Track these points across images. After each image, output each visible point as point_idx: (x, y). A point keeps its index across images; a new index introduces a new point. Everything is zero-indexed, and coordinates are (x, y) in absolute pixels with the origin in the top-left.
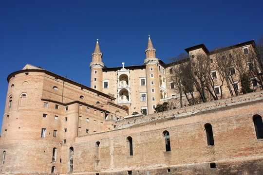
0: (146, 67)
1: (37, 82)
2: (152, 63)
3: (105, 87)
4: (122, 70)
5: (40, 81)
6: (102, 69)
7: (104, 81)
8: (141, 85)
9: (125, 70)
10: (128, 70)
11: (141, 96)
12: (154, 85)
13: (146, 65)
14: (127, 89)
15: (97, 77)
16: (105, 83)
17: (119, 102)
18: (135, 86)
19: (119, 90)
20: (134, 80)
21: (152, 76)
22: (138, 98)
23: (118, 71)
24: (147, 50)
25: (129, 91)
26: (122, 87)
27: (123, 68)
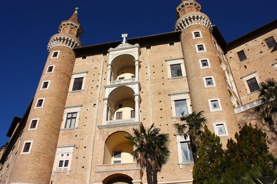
2: (195, 23)
3: (74, 89)
4: (119, 47)
6: (74, 50)
7: (74, 77)
8: (169, 76)
9: (128, 45)
10: (137, 45)
11: (173, 103)
12: (210, 66)
13: (180, 33)
14: (130, 86)
15: (55, 63)
16: (77, 81)
17: (104, 123)
18: (154, 81)
19: (108, 92)
20: (151, 68)
21: (201, 48)
22: (163, 108)
23: (111, 49)
24: (180, 7)
25: (136, 91)
26: (118, 82)
27: (124, 42)
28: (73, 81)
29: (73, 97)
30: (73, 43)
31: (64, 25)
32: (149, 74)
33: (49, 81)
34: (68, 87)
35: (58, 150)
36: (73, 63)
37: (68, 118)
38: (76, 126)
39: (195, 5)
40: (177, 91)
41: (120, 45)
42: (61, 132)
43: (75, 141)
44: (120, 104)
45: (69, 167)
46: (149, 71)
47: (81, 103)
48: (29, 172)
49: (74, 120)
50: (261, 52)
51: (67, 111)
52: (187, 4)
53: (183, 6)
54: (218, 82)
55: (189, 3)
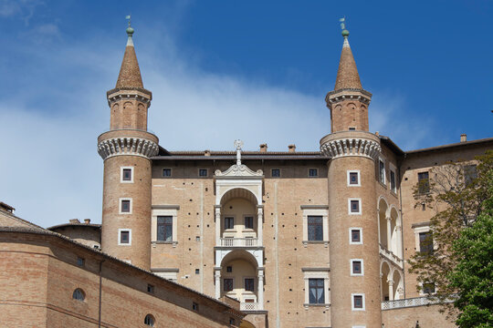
1: (25, 277)
4: (232, 170)
5: (36, 275)
7: (156, 213)
8: (305, 238)
9: (246, 171)
10: (260, 173)
11: (307, 283)
12: (361, 242)
13: (330, 160)
14: (251, 252)
15: (131, 194)
16: (162, 221)
18: (283, 242)
19: (220, 255)
20: (279, 217)
21: (355, 205)
22: (293, 289)
23: (218, 173)
24: (335, 96)
25: (260, 262)
27: (239, 163)
28: (154, 221)
29: (161, 253)
32: (276, 227)
33: (130, 231)
39: (361, 99)
40: (314, 264)
41: (233, 167)
44: (230, 264)
46: (276, 221)
47: (176, 266)
52: (349, 97)
53: (340, 98)
54: (367, 268)
55: (352, 94)
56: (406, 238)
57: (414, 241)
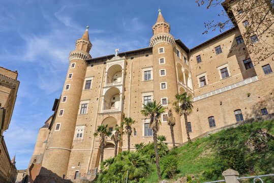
0: (153, 50)
2: (161, 41)
3: (86, 88)
4: (113, 59)
6: (85, 61)
7: (86, 79)
8: (143, 80)
9: (119, 58)
10: (124, 57)
11: (143, 98)
12: (165, 75)
13: (152, 47)
14: (117, 87)
15: (73, 71)
16: (87, 82)
17: (102, 111)
18: (133, 83)
19: (105, 91)
20: (132, 74)
21: (162, 61)
22: (137, 102)
23: (108, 60)
24: (154, 27)
25: (121, 91)
26: (110, 85)
27: (116, 56)
28: (85, 82)
29: (85, 94)
30: (85, 56)
31: (79, 42)
32: (131, 77)
33: (70, 85)
34: (82, 87)
35: (77, 127)
36: (85, 70)
37: (82, 108)
38: (87, 113)
39: (165, 25)
40: (146, 90)
41: (114, 57)
42: (78, 116)
43: (85, 122)
44: (114, 97)
45: (82, 138)
47: (90, 98)
48: (60, 141)
49: (85, 109)
50: (211, 57)
51: (81, 103)
52: (159, 25)
53: (156, 26)
54: (169, 86)
55: (160, 23)
56: (194, 81)
57: (197, 82)
